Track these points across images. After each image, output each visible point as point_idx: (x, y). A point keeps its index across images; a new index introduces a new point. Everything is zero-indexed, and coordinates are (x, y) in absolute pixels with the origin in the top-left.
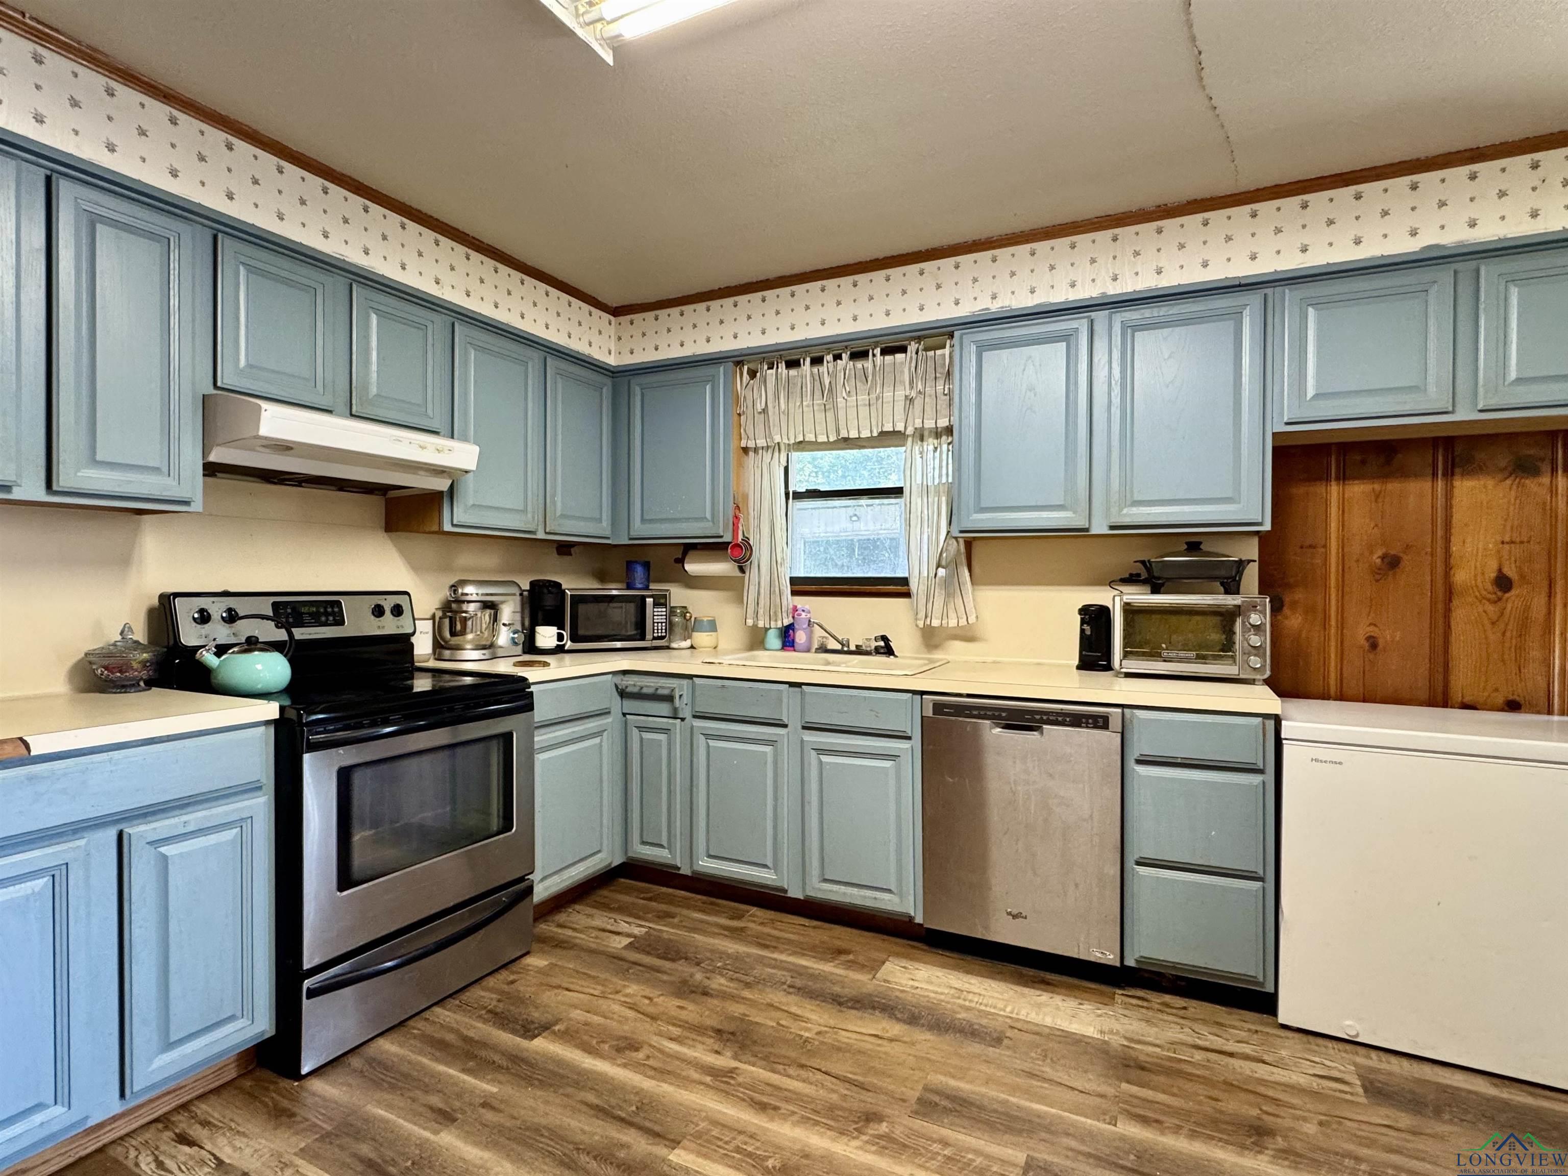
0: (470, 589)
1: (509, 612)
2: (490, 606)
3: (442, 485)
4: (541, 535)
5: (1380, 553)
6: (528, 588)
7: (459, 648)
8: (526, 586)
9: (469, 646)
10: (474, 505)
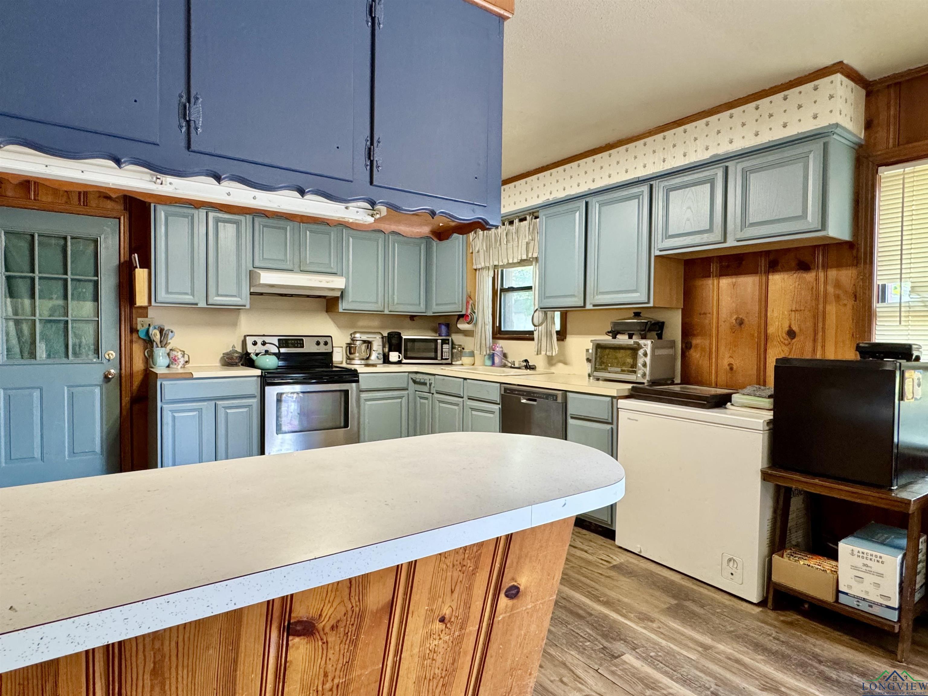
0: (358, 336)
1: (377, 345)
2: (368, 344)
3: (338, 294)
4: (386, 312)
5: (735, 317)
6: (386, 335)
7: (353, 359)
8: (385, 334)
9: (357, 359)
10: (352, 301)
